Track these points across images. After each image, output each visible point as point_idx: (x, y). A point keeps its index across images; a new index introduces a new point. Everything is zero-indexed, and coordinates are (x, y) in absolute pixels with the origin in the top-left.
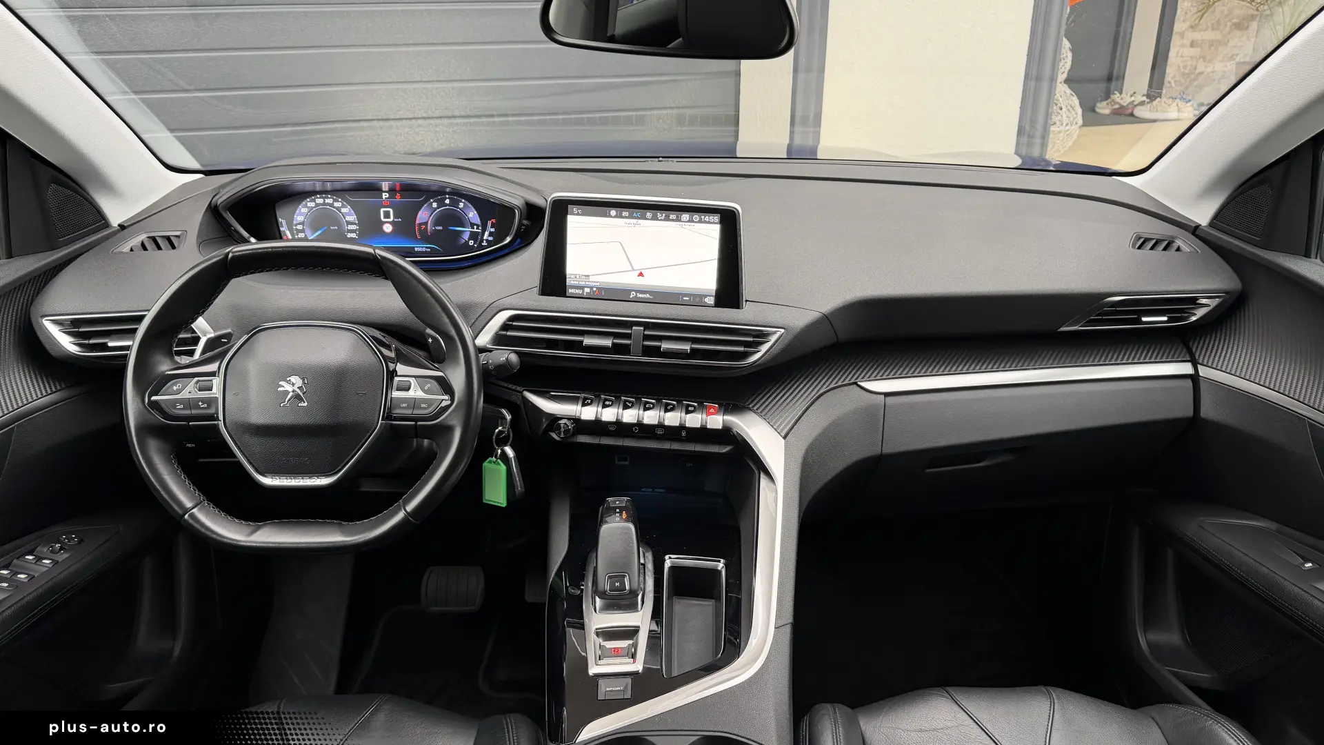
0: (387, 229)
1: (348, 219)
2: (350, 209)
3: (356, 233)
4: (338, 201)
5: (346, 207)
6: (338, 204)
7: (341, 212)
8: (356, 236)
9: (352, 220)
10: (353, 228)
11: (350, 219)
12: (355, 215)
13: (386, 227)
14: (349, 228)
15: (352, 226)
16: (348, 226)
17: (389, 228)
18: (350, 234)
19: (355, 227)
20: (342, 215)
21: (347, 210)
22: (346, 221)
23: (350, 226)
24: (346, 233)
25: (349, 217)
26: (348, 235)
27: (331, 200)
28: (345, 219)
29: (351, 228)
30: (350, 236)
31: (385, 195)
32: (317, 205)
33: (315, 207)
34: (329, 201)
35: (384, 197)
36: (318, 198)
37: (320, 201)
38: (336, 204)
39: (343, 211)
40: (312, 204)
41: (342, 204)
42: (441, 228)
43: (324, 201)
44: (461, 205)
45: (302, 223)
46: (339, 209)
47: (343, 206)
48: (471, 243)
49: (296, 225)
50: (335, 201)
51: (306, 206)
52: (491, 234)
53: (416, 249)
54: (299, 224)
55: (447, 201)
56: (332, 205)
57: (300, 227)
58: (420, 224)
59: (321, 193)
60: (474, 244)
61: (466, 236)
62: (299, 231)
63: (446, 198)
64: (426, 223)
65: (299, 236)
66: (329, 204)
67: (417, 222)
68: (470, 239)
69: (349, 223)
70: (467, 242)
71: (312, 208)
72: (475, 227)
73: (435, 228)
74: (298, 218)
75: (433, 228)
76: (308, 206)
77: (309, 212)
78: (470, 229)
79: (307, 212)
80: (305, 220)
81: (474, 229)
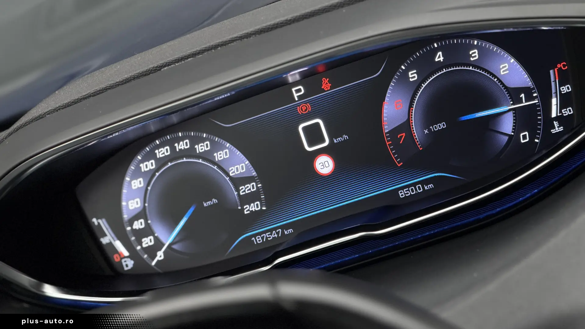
0: (322, 167)
1: (234, 172)
2: (231, 147)
3: (260, 200)
4: (203, 140)
5: (222, 148)
6: (203, 147)
7: (214, 163)
8: (261, 207)
9: (242, 171)
10: (250, 189)
11: (237, 171)
12: (244, 158)
13: (319, 164)
14: (241, 194)
15: (248, 187)
16: (238, 190)
17: (326, 163)
18: (248, 206)
19: (253, 186)
20: (220, 167)
21: (226, 152)
22: (231, 178)
23: (243, 187)
24: (239, 208)
25: (234, 169)
26: (245, 211)
27: (186, 143)
28: (227, 174)
29: (247, 192)
30: (248, 210)
31: (297, 92)
32: (161, 163)
33: (157, 170)
34: (182, 145)
35: (296, 95)
36: (158, 147)
37: (163, 152)
38: (201, 148)
39: (220, 159)
40: (149, 166)
41: (212, 143)
42: (442, 126)
43: (173, 149)
44: (475, 54)
45: (141, 214)
46: (207, 157)
47: (215, 147)
48: (524, 137)
49: (131, 222)
50: (195, 141)
51: (138, 173)
52: (564, 102)
53: (402, 194)
54: (136, 217)
55: (439, 57)
56: (190, 153)
57: (138, 225)
58: (394, 132)
59: (160, 133)
60: (532, 137)
61: (507, 125)
62: (141, 234)
63: (435, 51)
64: (406, 126)
65: (144, 245)
66: (184, 153)
67: (387, 128)
68: (517, 129)
69: (238, 182)
70: (513, 139)
71: (152, 173)
72: (523, 95)
73: (430, 130)
74: (130, 205)
75: (426, 132)
76: (143, 171)
77: (148, 185)
78: (513, 104)
79: (146, 186)
80: (145, 207)
81: (522, 103)
